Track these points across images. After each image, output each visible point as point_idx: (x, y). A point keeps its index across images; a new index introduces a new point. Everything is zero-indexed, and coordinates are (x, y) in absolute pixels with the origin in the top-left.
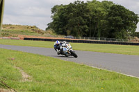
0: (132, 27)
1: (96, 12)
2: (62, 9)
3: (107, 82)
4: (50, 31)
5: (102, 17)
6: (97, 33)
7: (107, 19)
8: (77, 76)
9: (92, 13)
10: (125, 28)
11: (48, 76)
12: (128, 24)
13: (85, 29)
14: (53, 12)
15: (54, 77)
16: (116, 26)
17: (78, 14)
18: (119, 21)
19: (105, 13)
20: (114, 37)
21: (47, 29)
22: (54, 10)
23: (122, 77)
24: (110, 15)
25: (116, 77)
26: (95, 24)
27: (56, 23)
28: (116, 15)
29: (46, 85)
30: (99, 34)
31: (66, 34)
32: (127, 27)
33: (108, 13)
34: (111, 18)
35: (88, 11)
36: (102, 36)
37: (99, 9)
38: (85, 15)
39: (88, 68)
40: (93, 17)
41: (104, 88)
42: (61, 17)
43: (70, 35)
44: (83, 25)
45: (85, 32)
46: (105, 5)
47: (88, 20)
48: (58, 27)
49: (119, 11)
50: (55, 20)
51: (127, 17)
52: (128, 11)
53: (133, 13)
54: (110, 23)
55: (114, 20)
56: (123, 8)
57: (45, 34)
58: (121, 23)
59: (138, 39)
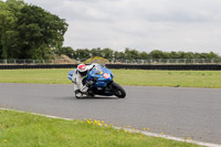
0: (57, 39)
5: (9, 27)
6: (1, 53)
7: (15, 29)
10: (46, 43)
12: (50, 35)
16: (32, 39)
18: (35, 31)
19: (13, 20)
20: (30, 57)
23: (39, 120)
24: (20, 22)
25: (28, 121)
28: (30, 22)
30: (5, 54)
33: (17, 19)
36: (9, 56)
41: (8, 139)
46: (11, 6)
49: (34, 16)
51: (48, 24)
52: (48, 14)
53: (56, 18)
54: (22, 35)
55: (29, 30)
56: (41, 11)
58: (38, 34)
59: (68, 58)
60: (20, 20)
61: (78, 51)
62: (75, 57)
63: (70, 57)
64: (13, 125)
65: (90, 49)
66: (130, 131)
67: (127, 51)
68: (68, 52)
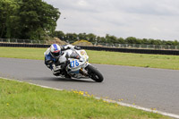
0: (51, 24)
1: (4, 5)
3: (14, 96)
5: (11, 12)
6: (5, 34)
7: (18, 14)
10: (42, 27)
12: (45, 21)
16: (31, 24)
18: (34, 17)
19: (16, 7)
20: (28, 38)
23: (35, 89)
24: (22, 9)
26: (3, 21)
28: (30, 9)
30: (8, 35)
33: (19, 7)
34: (23, 13)
36: (12, 37)
37: (8, 1)
41: (10, 103)
49: (33, 4)
51: (44, 12)
52: (45, 4)
53: (51, 7)
54: (23, 20)
55: (28, 16)
58: (36, 20)
59: (59, 40)
60: (22, 7)
61: (68, 35)
62: (65, 39)
63: (61, 39)
64: (14, 92)
65: (78, 34)
66: (108, 101)
67: (107, 36)
68: (60, 35)
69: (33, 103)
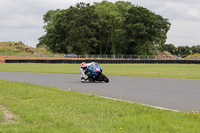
0: (160, 37)
1: (108, 18)
2: (58, 16)
3: (127, 118)
4: (44, 48)
5: (117, 25)
6: (110, 49)
7: (123, 27)
8: (84, 112)
9: (102, 20)
10: (151, 40)
11: (42, 114)
12: (154, 33)
13: (93, 42)
14: (46, 20)
15: (52, 115)
16: (138, 37)
17: (82, 22)
18: (142, 30)
19: (121, 19)
20: (136, 53)
21: (38, 46)
22: (47, 17)
23: (149, 111)
24: (127, 21)
25: (140, 111)
26: (107, 35)
27: (51, 37)
28: (137, 21)
29: (39, 128)
30: (113, 50)
31: (66, 52)
32: (153, 37)
33: (124, 19)
34: (129, 25)
35: (96, 17)
36: (117, 52)
37: (112, 13)
38: (93, 23)
39: (100, 99)
40: (104, 25)
41: (123, 127)
42: (58, 27)
43: (72, 52)
44: (90, 37)
45: (94, 48)
46: (120, 7)
47: (97, 30)
48: (54, 43)
49: (140, 15)
50: (49, 31)
51: (152, 23)
52: (153, 14)
53: (160, 18)
54: (129, 33)
55: (135, 28)
56: (146, 11)
57: (35, 54)
58: (144, 32)
59: (170, 54)
60: (127, 19)
61: (179, 48)
62: (176, 53)
63: (172, 53)
64: (125, 114)
65: (191, 46)
68: (170, 49)
69: (149, 127)
